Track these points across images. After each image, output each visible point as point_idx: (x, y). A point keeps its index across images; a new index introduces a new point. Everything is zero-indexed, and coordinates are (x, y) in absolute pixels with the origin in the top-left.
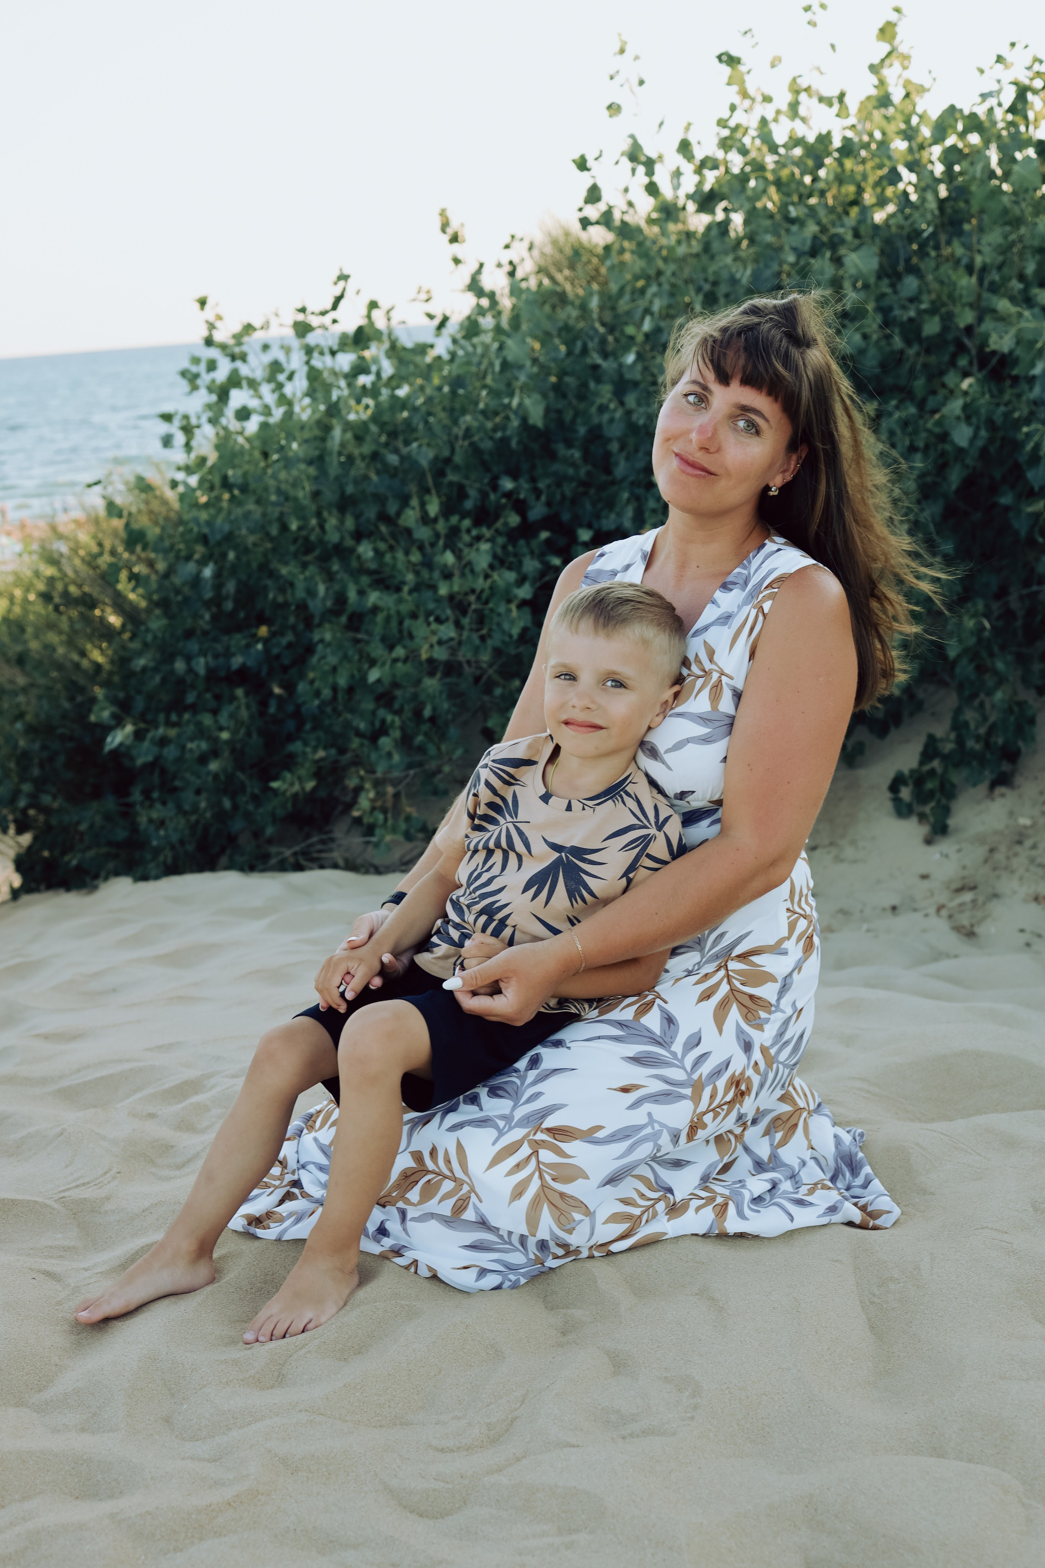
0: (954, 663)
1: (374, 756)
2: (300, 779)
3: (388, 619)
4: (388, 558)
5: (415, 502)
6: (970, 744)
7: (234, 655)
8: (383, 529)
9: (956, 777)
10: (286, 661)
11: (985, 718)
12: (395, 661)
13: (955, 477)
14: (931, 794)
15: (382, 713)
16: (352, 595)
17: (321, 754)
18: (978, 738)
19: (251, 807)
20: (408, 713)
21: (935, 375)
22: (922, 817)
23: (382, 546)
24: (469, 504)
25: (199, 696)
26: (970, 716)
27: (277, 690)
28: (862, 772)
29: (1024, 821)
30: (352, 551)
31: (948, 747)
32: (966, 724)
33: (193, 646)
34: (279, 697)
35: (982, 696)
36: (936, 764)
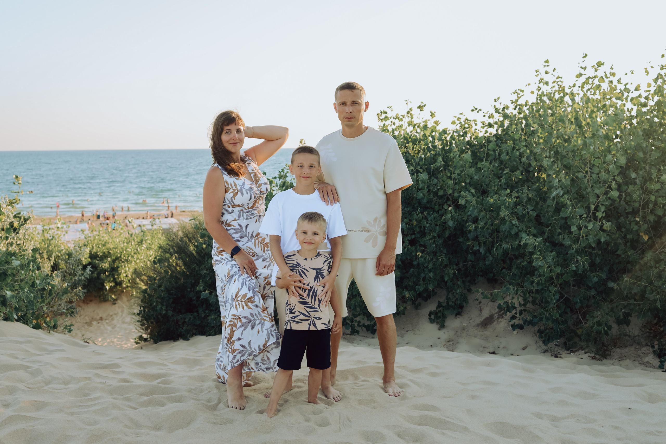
0: (447, 282)
6: (450, 303)
9: (446, 312)
11: (455, 297)
13: (447, 234)
14: (440, 317)
18: (453, 302)
21: (441, 205)
22: (437, 323)
26: (450, 296)
28: (420, 311)
29: (465, 324)
31: (444, 304)
32: (450, 298)
35: (454, 291)
36: (441, 309)
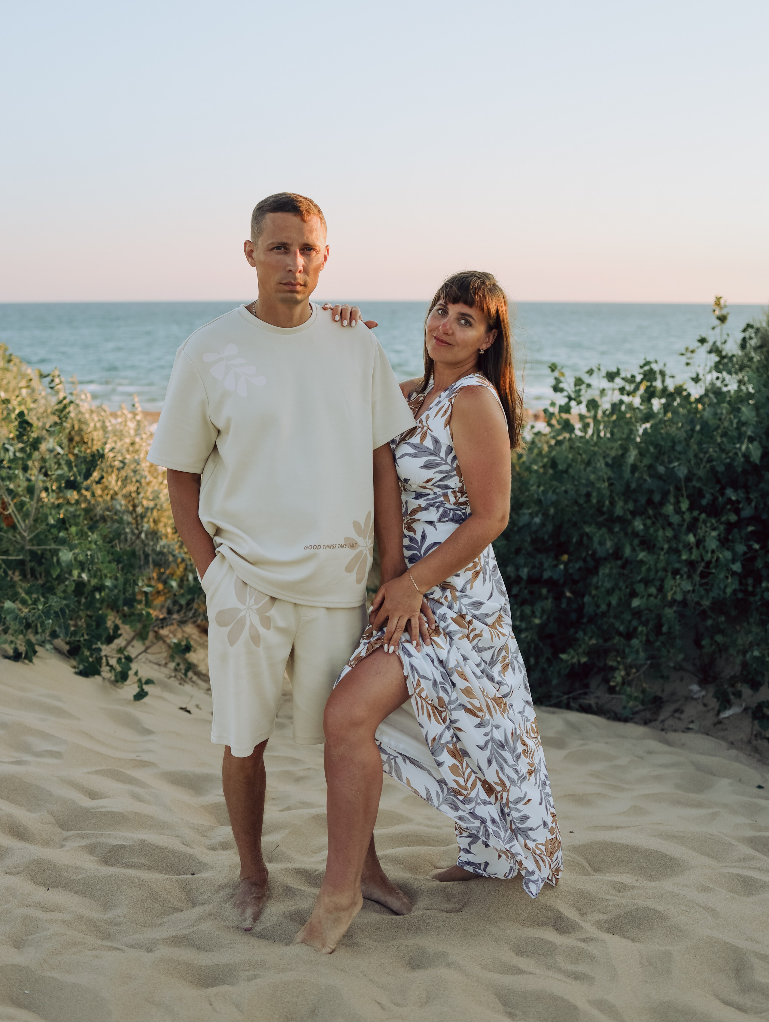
1: (627, 650)
2: (578, 654)
3: (649, 570)
4: (652, 530)
5: (672, 500)
7: (546, 570)
8: (651, 512)
10: (576, 577)
12: (650, 595)
15: (635, 623)
16: (627, 551)
17: (593, 641)
19: (546, 666)
20: (651, 625)
23: (649, 522)
24: (704, 502)
25: (520, 590)
27: (568, 594)
30: (630, 522)
33: (521, 560)
34: (569, 598)
